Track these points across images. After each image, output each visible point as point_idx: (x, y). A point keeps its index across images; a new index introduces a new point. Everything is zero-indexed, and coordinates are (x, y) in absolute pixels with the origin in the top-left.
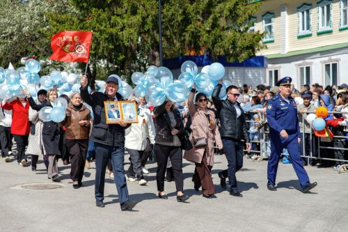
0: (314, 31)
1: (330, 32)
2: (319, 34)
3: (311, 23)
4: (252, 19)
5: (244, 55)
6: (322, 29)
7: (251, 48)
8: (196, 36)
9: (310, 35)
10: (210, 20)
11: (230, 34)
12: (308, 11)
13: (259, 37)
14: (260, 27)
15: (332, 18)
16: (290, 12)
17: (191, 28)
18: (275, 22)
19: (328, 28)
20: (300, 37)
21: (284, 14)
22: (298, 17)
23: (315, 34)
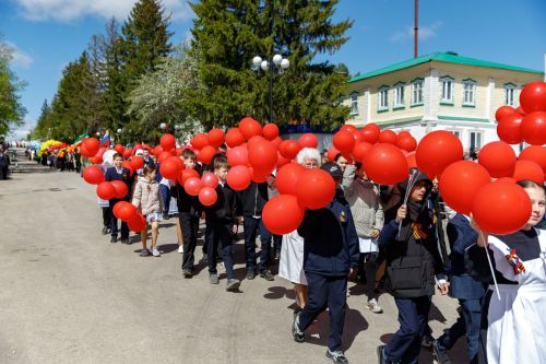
0: (390, 107)
1: (403, 108)
2: (394, 110)
3: (389, 101)
4: (341, 97)
5: (335, 125)
6: (397, 106)
7: (341, 120)
8: (297, 109)
9: (387, 111)
10: (309, 97)
11: (325, 108)
12: (386, 92)
13: (348, 110)
14: (348, 103)
15: (405, 98)
16: (372, 93)
17: (293, 102)
18: (360, 100)
19: (402, 106)
20: (379, 112)
21: (367, 93)
22: (378, 96)
23: (391, 110)
